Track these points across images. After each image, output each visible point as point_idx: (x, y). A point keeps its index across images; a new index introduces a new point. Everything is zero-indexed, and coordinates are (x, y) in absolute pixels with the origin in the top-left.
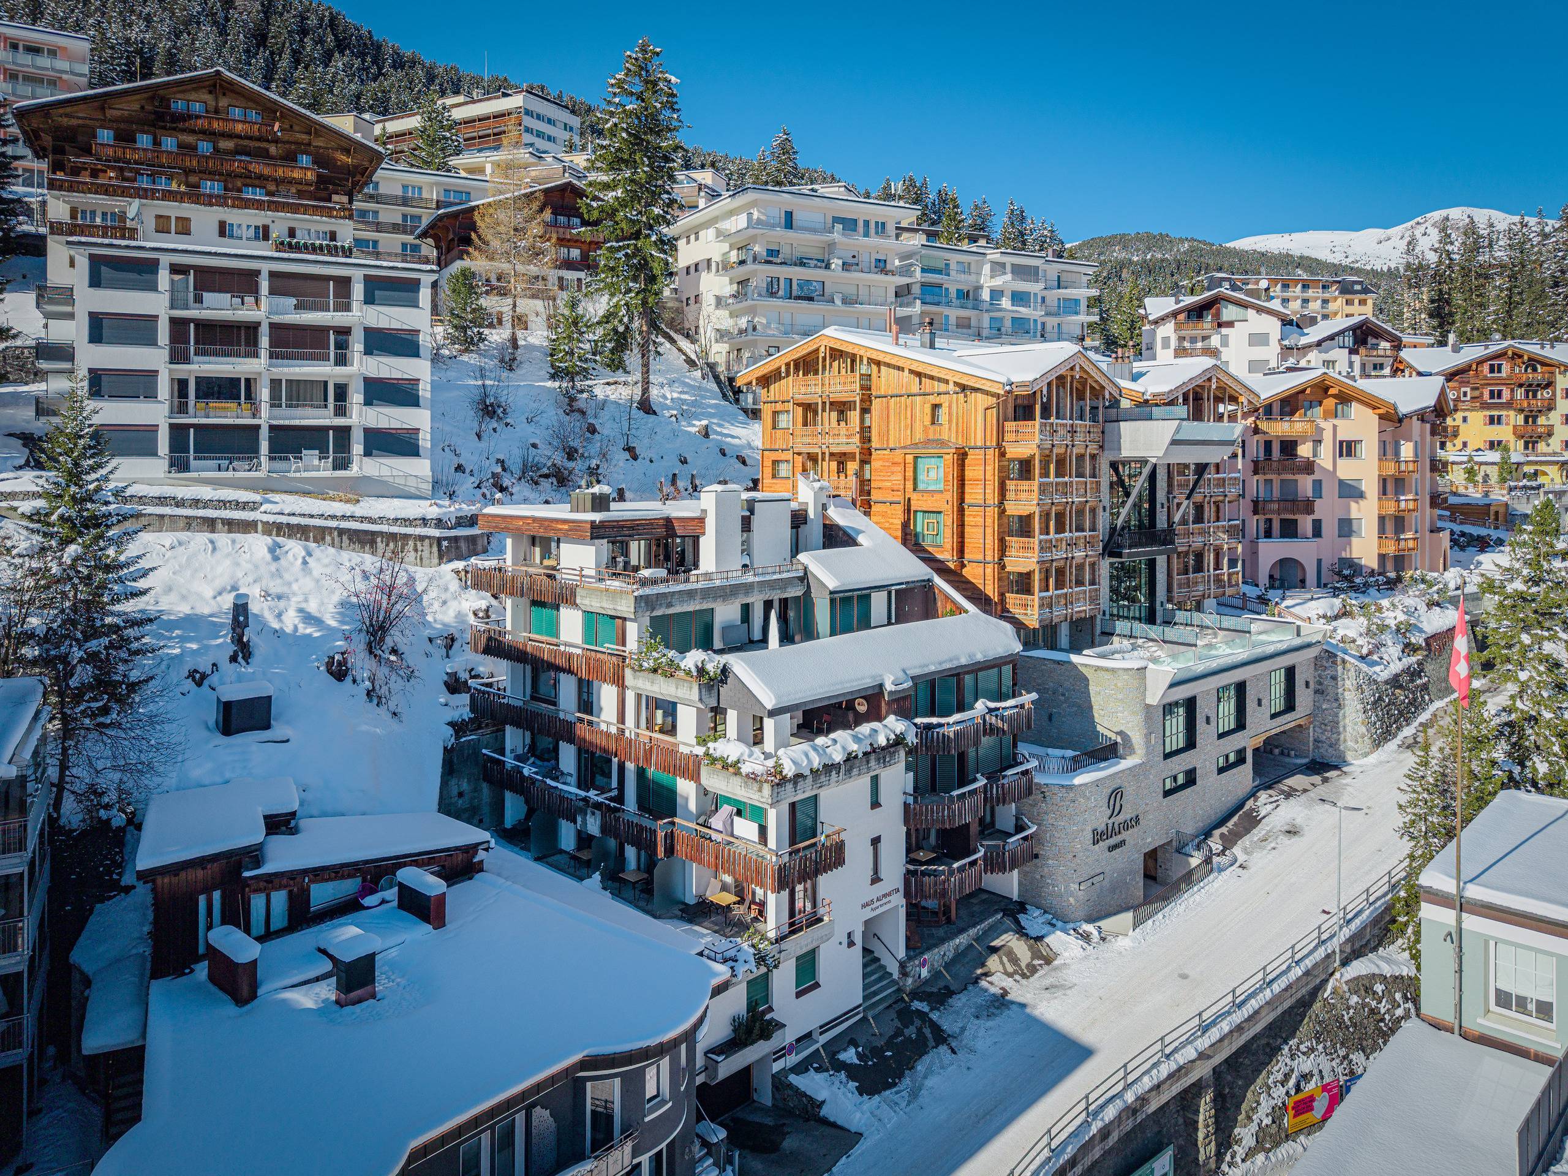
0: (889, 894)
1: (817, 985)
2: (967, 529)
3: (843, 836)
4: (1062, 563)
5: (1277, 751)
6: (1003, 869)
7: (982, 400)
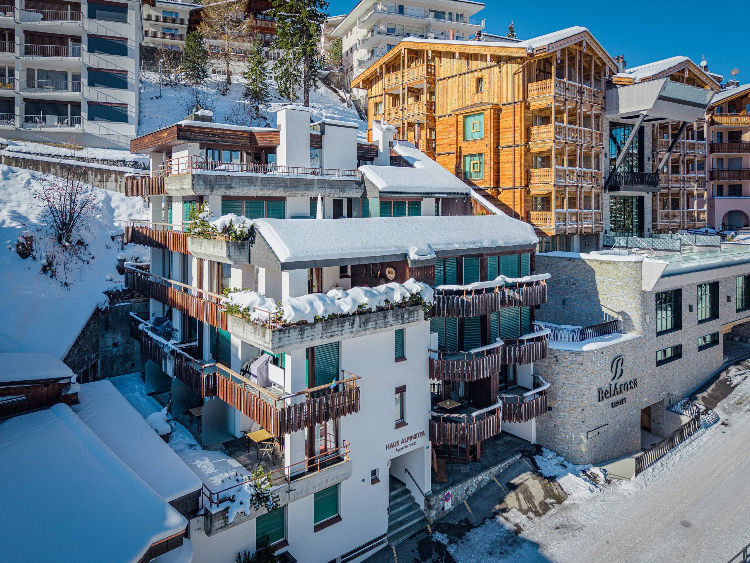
0: (415, 437)
1: (339, 519)
2: (502, 165)
3: (358, 383)
4: (574, 189)
5: (737, 339)
6: (519, 419)
7: (510, 68)
